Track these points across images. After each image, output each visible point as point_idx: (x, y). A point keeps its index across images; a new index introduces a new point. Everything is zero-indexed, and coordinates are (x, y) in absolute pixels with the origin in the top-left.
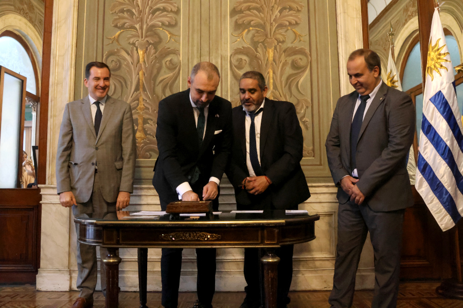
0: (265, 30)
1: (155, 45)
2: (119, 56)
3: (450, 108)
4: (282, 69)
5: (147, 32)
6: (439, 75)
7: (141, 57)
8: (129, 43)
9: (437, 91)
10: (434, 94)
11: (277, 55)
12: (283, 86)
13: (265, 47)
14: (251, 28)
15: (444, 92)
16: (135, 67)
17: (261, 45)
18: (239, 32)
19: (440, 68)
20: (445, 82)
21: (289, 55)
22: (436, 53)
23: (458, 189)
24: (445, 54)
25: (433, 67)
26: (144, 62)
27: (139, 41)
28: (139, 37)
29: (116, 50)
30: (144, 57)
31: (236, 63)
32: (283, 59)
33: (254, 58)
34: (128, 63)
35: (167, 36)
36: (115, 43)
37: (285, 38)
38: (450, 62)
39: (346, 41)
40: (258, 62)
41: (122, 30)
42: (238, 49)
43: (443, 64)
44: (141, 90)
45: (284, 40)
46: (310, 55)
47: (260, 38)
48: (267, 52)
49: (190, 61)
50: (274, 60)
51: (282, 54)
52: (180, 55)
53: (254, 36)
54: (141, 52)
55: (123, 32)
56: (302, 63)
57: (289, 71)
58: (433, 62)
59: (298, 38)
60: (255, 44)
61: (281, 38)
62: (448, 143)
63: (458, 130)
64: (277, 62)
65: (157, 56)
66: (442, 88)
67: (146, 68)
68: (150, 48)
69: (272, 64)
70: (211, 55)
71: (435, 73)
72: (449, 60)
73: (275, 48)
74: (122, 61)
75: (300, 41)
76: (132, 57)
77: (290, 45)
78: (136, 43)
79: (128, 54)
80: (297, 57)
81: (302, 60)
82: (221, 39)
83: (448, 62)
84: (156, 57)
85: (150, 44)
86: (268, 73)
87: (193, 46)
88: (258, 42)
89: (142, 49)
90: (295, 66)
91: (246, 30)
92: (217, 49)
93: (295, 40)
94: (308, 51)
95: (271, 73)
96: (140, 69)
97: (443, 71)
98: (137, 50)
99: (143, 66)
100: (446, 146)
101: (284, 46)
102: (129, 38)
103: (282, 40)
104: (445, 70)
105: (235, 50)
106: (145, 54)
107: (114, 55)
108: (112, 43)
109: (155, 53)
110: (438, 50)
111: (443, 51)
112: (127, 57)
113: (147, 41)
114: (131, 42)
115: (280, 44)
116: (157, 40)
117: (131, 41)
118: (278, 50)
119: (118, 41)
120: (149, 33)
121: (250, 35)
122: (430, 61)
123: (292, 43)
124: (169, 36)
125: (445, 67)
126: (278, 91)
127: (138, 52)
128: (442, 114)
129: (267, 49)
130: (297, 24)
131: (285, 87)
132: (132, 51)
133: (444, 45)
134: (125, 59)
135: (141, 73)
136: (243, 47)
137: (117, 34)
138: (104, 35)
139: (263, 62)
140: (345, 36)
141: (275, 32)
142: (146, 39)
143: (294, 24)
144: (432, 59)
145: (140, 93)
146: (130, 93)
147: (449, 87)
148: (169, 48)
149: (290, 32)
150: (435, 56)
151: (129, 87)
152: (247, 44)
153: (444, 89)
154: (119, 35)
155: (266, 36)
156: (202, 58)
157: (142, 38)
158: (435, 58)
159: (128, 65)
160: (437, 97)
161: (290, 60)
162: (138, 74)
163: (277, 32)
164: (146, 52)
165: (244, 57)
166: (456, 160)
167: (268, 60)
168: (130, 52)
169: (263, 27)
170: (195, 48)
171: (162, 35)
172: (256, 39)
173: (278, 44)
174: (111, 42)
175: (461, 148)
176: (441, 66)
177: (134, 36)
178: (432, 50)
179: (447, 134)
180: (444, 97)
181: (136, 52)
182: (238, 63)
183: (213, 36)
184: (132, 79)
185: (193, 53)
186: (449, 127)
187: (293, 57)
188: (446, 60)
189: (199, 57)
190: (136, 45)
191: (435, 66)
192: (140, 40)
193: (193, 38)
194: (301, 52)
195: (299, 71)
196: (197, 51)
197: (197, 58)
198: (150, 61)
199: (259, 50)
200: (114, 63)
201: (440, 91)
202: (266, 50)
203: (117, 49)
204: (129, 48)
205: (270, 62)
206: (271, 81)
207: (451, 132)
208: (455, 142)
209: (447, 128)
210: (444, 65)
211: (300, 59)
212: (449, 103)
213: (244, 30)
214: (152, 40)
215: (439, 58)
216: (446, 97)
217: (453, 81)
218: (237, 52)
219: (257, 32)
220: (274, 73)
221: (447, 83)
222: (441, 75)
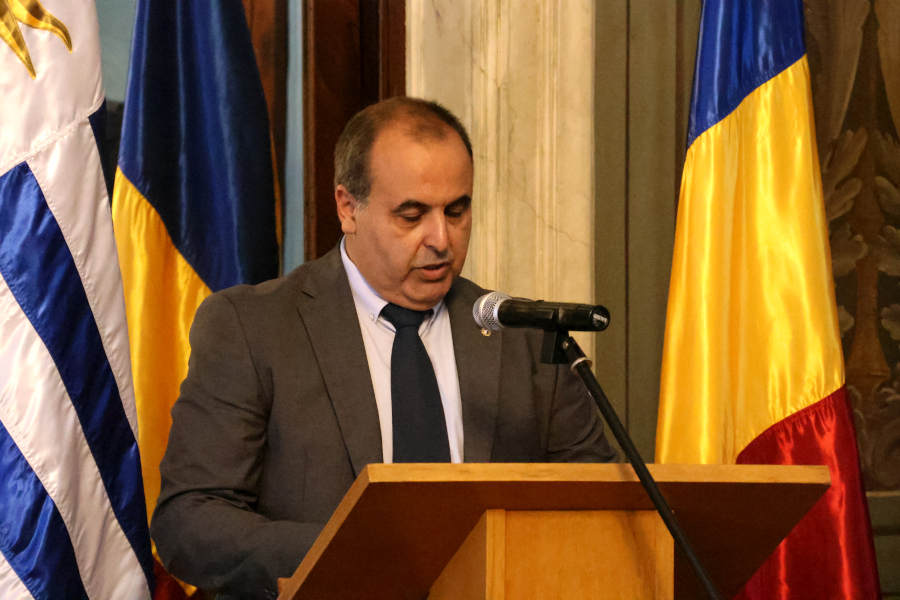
3: (72, 270)
6: (21, 66)
9: (9, 162)
15: (48, 175)
19: (30, 26)
20: (53, 110)
62: (53, 482)
66: (35, 147)
97: (42, 42)
100: (42, 495)
104: (58, 37)
125: (56, 24)
128: (29, 308)
147: (74, 149)
153: (47, 153)
166: (85, 579)
175: (115, 505)
179: (51, 425)
180: (43, 206)
186: (61, 387)
207: (72, 415)
208: (91, 469)
209: (50, 393)
210: (50, 10)
212: (69, 240)
216: (52, 207)
217: (94, 108)
221: (61, 120)
222: (31, 67)
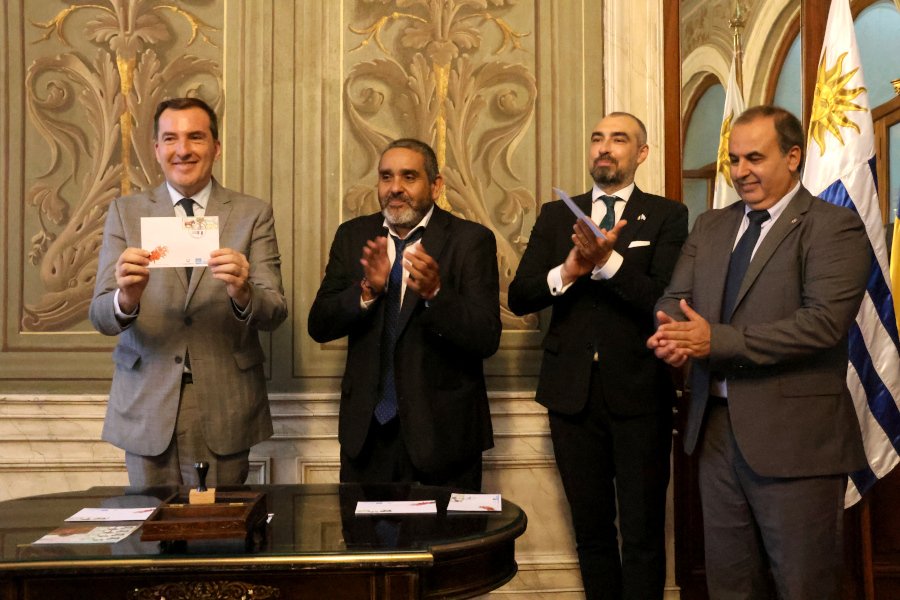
0: (429, 20)
1: (161, 49)
2: (66, 73)
4: (468, 116)
5: (138, 15)
6: (838, 142)
7: (124, 78)
8: (93, 41)
9: (833, 180)
10: (825, 187)
11: (458, 84)
12: (471, 158)
13: (430, 63)
14: (396, 14)
15: (849, 184)
16: (110, 102)
17: (419, 57)
18: (367, 22)
19: (843, 126)
20: (852, 158)
21: (487, 84)
22: (835, 89)
23: (870, 413)
24: (854, 91)
25: (825, 121)
26: (133, 90)
27: (119, 38)
28: (118, 26)
29: (58, 58)
30: (131, 80)
31: (359, 101)
32: (471, 92)
33: (402, 89)
34: (91, 92)
35: (191, 26)
36: (56, 40)
37: (478, 40)
38: (866, 110)
39: (624, 52)
40: (412, 100)
41: (73, 7)
42: (364, 64)
43: (850, 114)
44: (126, 160)
45: (475, 45)
46: (537, 84)
47: (416, 39)
48: (433, 76)
49: (247, 92)
50: (450, 95)
51: (469, 80)
52: (221, 76)
53: (402, 34)
54: (123, 67)
55: (76, 10)
56: (516, 104)
57: (485, 121)
58: (827, 111)
59: (508, 41)
60: (405, 54)
61: (467, 39)
63: (877, 272)
64: (458, 101)
65: (166, 79)
66: (844, 173)
67: (137, 107)
68: (148, 58)
69: (444, 103)
70: (298, 78)
71: (830, 138)
72: (864, 106)
73: (454, 66)
74: (75, 86)
75: (514, 48)
76: (101, 77)
77: (488, 58)
78: (112, 41)
79: (92, 69)
80: (507, 87)
81: (516, 97)
82: (323, 38)
83: (862, 112)
84: (162, 79)
85: (146, 46)
86: (435, 126)
87: (254, 55)
88: (413, 50)
89: (126, 58)
90: (499, 110)
91: (385, 19)
92: (313, 64)
93: (501, 46)
94: (531, 74)
95: (443, 128)
96: (123, 109)
97: (848, 132)
98: (114, 60)
99: (129, 102)
101: (476, 61)
102: (92, 29)
103: (469, 45)
104: (854, 130)
105: (358, 67)
106: (135, 71)
107: (54, 70)
108: (49, 37)
109: (160, 69)
110: (840, 80)
111: (851, 84)
112: (87, 78)
113: (140, 38)
114: (97, 40)
115: (465, 55)
116: (163, 36)
117: (99, 34)
118: (461, 70)
119: (62, 34)
120: (143, 19)
121: (394, 31)
122: (819, 108)
123: (494, 53)
124: (194, 27)
125: (854, 124)
126: (458, 171)
127: (115, 66)
129: (435, 65)
130: (507, 6)
131: (475, 159)
132: (100, 63)
133: (855, 71)
134: (83, 83)
135: (124, 118)
136: (376, 61)
137: (62, 14)
138: (26, 17)
139: (423, 97)
140: (622, 39)
141: (453, 24)
142: (136, 34)
143: (499, 6)
144: (825, 103)
145: (123, 169)
146: (98, 168)
147: (861, 172)
148: (195, 59)
149: (490, 26)
150: (831, 96)
151: (95, 153)
152: (386, 54)
153: (849, 175)
154: (66, 19)
155: (434, 36)
156: (275, 85)
157: (126, 29)
158: (832, 101)
159: (91, 98)
160: (830, 194)
161: (488, 95)
162: (118, 121)
163: (459, 25)
164: (137, 67)
165: (379, 87)
166: (868, 347)
167: (435, 93)
168: (95, 66)
169: (426, 13)
170: (260, 61)
171: (176, 24)
172: (407, 43)
173: (460, 55)
174: (45, 36)
175: (881, 317)
176: (845, 120)
177: (105, 23)
178: (826, 80)
180: (847, 197)
181: (112, 64)
182: (363, 99)
183: (304, 31)
184: (102, 133)
185: (253, 71)
187: (496, 89)
188: (858, 107)
189: (268, 81)
190: (112, 48)
191: (830, 120)
192: (121, 34)
193: (254, 36)
194: (516, 76)
195: (510, 123)
196: (265, 68)
197: (265, 85)
198: (147, 90)
199: (415, 68)
200: (53, 91)
201: (839, 182)
202: (432, 70)
203: (62, 56)
204: (94, 54)
205: (441, 101)
206: (443, 146)
210: (851, 119)
211: (514, 93)
213: (378, 19)
214: (152, 37)
215: (840, 102)
216: (851, 197)
217: (870, 157)
218: (363, 72)
219: (411, 24)
220: (449, 126)
221: (856, 161)
222: (842, 142)
